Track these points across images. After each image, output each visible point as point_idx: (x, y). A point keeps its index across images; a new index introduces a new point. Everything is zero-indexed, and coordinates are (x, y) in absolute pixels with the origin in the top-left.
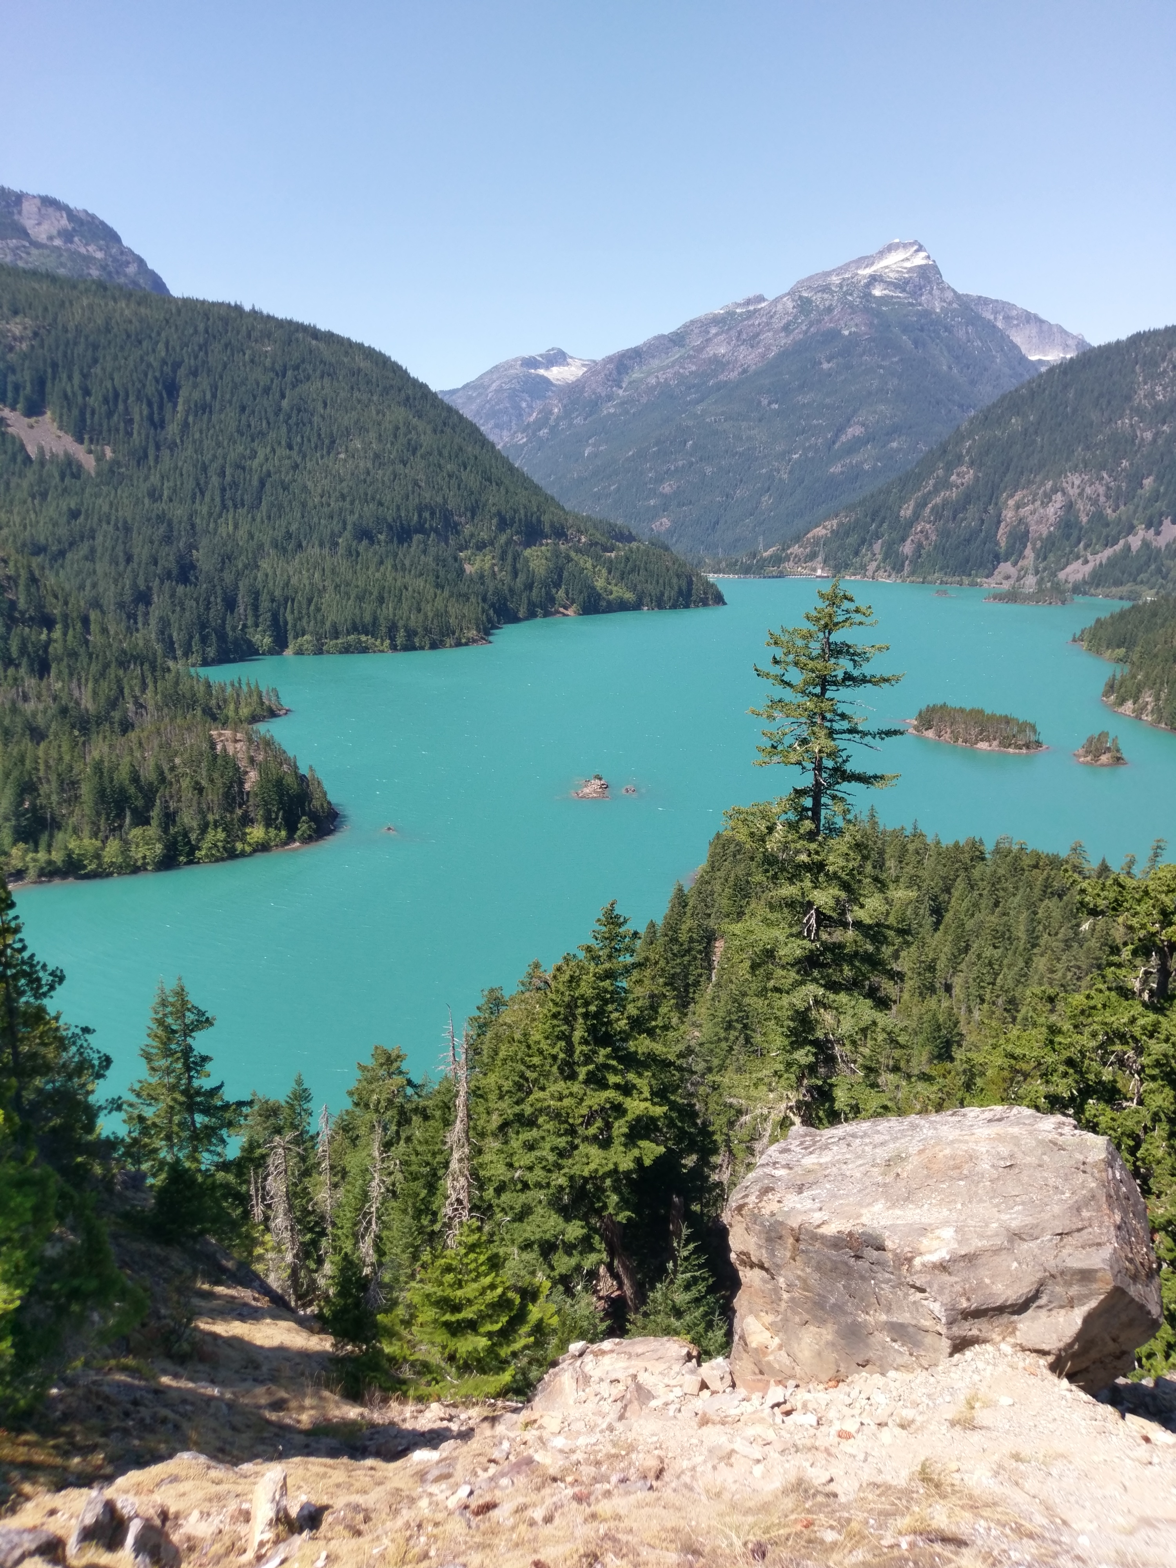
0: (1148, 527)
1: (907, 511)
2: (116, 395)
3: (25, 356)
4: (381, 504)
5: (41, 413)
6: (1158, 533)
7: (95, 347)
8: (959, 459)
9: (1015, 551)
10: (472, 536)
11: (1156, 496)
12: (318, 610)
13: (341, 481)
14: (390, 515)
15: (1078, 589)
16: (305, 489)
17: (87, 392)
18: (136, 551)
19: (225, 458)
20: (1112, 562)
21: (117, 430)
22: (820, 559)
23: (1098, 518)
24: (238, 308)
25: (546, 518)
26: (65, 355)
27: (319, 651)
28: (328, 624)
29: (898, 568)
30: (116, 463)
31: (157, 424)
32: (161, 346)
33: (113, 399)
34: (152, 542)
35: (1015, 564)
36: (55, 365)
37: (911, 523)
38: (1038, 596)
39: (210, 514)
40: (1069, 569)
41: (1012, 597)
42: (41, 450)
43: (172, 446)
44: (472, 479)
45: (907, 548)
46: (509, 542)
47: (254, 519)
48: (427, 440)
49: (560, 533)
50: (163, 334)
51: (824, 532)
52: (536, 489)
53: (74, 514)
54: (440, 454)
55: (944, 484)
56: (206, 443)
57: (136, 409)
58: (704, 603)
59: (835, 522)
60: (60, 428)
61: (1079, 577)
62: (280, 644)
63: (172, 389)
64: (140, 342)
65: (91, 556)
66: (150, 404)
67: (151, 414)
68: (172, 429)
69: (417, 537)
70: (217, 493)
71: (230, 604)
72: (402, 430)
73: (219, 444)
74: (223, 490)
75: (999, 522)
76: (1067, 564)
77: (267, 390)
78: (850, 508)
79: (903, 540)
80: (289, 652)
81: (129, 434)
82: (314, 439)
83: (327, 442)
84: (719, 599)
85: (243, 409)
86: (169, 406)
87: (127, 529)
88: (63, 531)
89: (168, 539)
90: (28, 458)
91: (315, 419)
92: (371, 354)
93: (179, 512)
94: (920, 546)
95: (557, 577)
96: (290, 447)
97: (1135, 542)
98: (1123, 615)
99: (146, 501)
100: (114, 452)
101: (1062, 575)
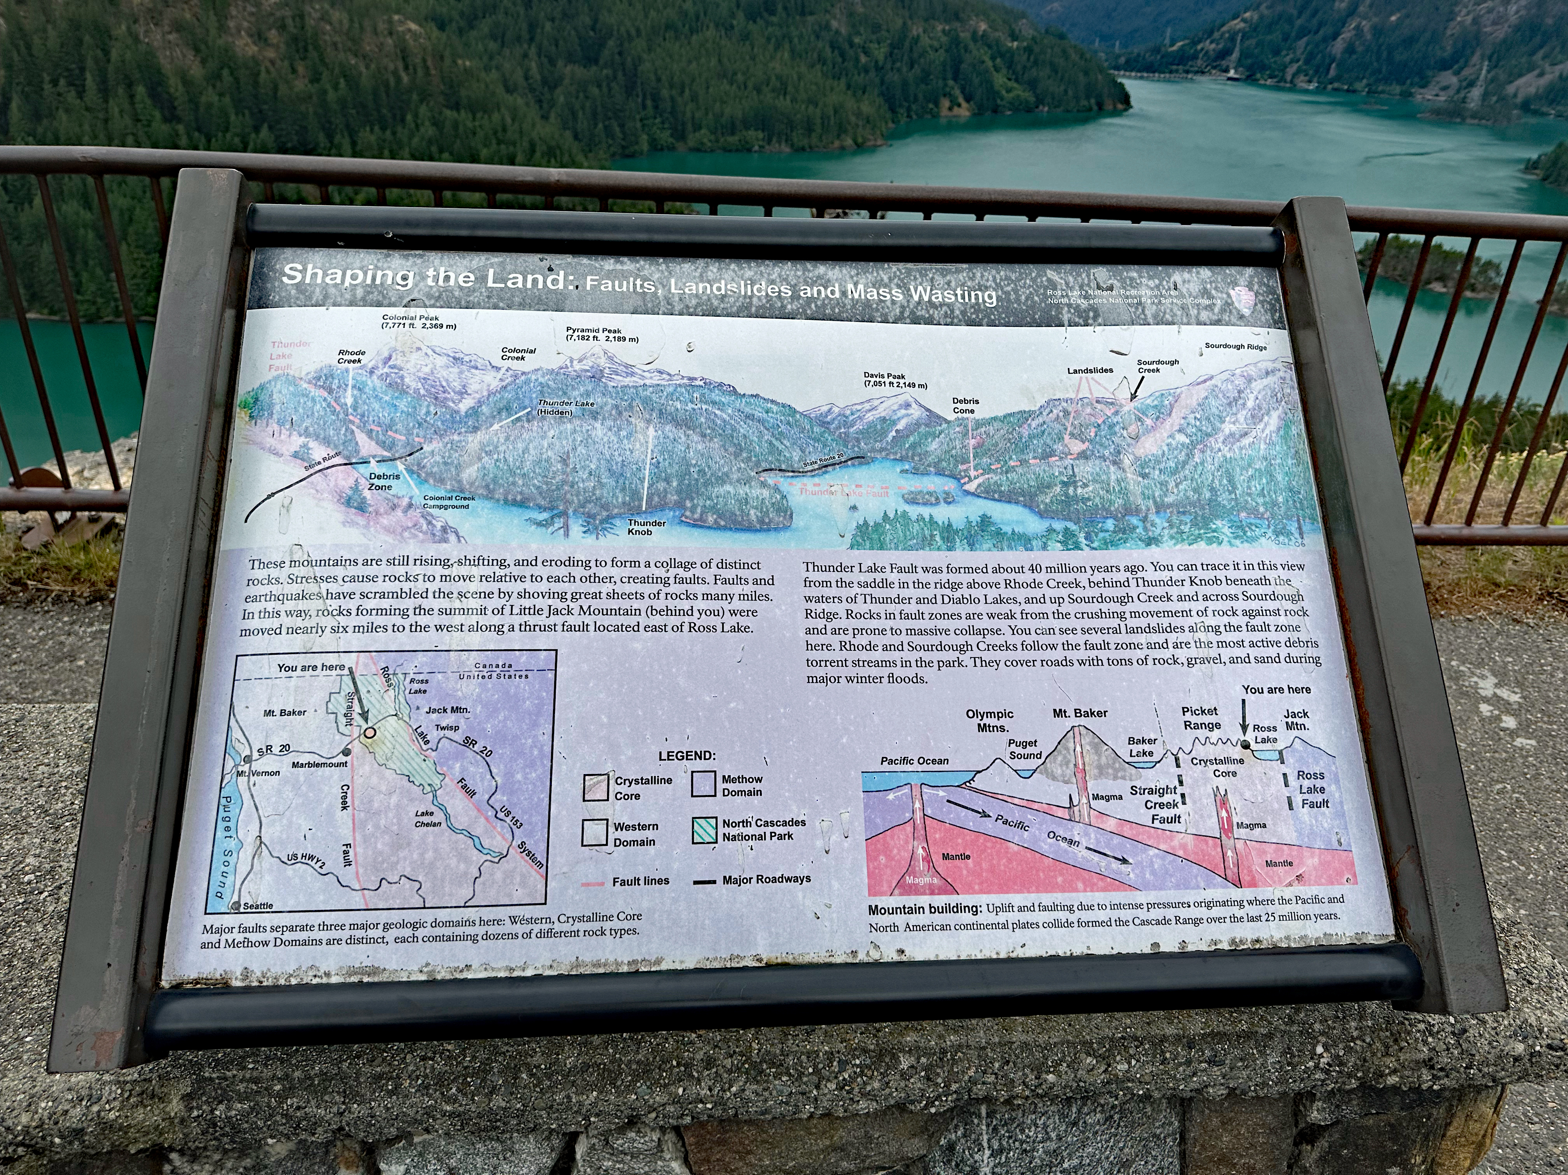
9: (1460, 58)
15: (1527, 106)
22: (1235, 54)
35: (1457, 73)
37: (1345, 18)
38: (1482, 113)
40: (1521, 81)
41: (1449, 111)
45: (1337, 47)
59: (1256, 13)
61: (1532, 90)
75: (1449, 21)
76: (1521, 75)
79: (1335, 39)
94: (1351, 46)
101: (1511, 89)
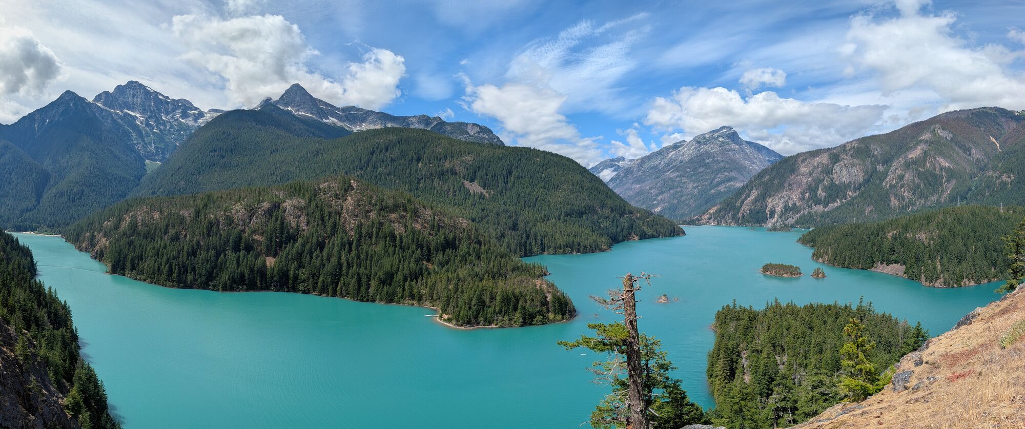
0: (809, 207)
1: (738, 204)
2: (495, 175)
3: (471, 166)
4: (573, 205)
5: (475, 181)
6: (811, 209)
7: (490, 162)
8: (752, 188)
9: (772, 216)
10: (602, 215)
11: (809, 199)
12: (555, 239)
13: (560, 198)
14: (576, 208)
15: (792, 226)
16: (549, 201)
17: (487, 175)
18: (500, 222)
19: (525, 192)
20: (801, 217)
21: (495, 185)
22: (713, 219)
23: (794, 204)
24: (530, 148)
25: (627, 208)
26: (482, 164)
27: (555, 253)
28: (558, 244)
29: (737, 222)
30: (494, 195)
31: (506, 183)
32: (508, 160)
33: (494, 176)
34: (505, 218)
36: (479, 167)
37: (740, 208)
38: (782, 229)
39: (521, 209)
41: (774, 229)
42: (474, 192)
43: (510, 189)
44: (602, 197)
45: (740, 215)
46: (615, 217)
47: (534, 210)
48: (588, 185)
49: (631, 213)
50: (509, 157)
51: (712, 211)
52: (622, 199)
53: (483, 210)
54: (592, 189)
55: (748, 196)
56: (520, 188)
57: (500, 179)
58: (678, 235)
59: (716, 208)
60: (479, 185)
61: (792, 222)
62: (543, 250)
63: (510, 173)
64: (502, 160)
65: (487, 223)
66: (504, 178)
67: (504, 180)
68: (510, 184)
69: (585, 215)
70: (523, 203)
71: (528, 237)
72: (579, 182)
73: (523, 188)
74: (525, 202)
75: (766, 207)
76: (788, 219)
77: (538, 172)
78: (720, 203)
79: (739, 213)
80: (545, 253)
81: (498, 186)
82: (552, 186)
83: (556, 186)
84: (684, 233)
85: (531, 178)
86: (509, 178)
87: (498, 214)
88: (480, 215)
89: (510, 217)
90: (470, 194)
91: (553, 179)
92: (569, 160)
93: (512, 208)
94: (743, 214)
95: (631, 227)
96: (545, 188)
97: (806, 213)
98: (810, 233)
99: (503, 206)
100: (493, 191)
101: (787, 222)
